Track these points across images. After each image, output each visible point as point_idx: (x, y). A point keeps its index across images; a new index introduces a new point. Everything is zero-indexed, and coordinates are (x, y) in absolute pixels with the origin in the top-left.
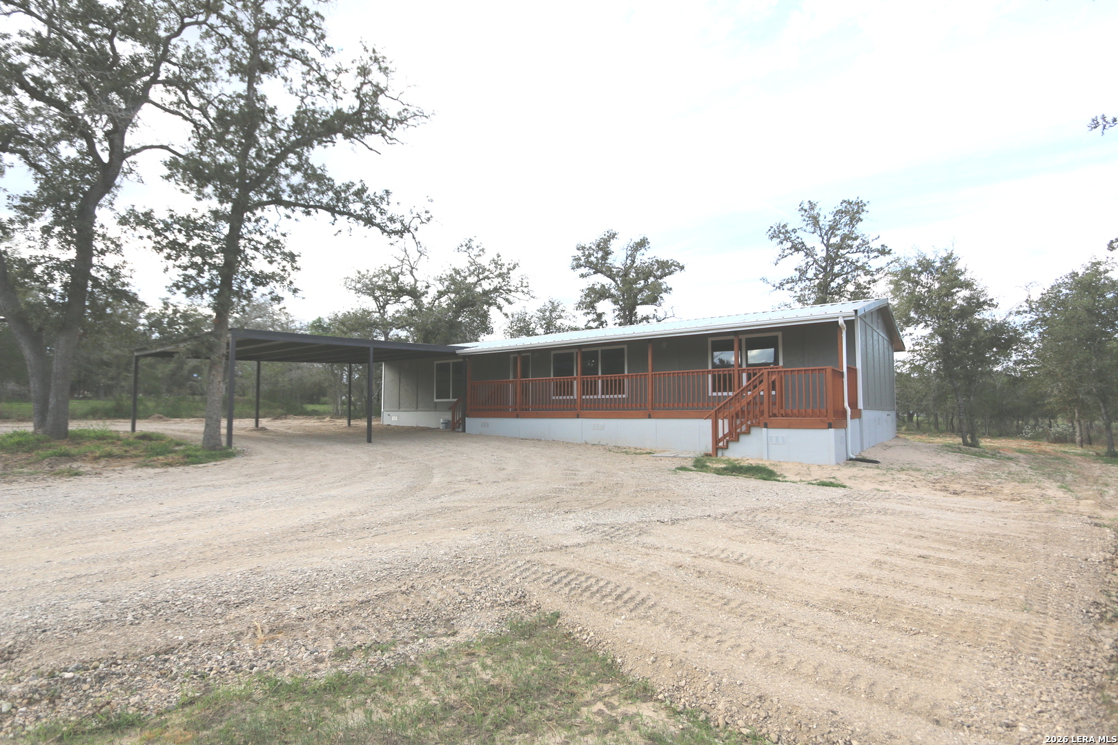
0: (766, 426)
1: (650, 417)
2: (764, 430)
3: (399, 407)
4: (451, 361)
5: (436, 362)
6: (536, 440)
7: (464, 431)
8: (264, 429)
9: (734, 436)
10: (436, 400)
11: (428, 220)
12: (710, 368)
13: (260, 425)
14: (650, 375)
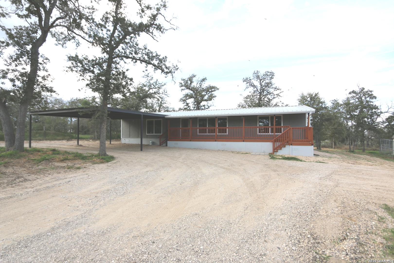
0: (291, 145)
1: (243, 141)
2: (291, 146)
3: (130, 136)
4: (154, 120)
5: (147, 120)
6: (200, 149)
7: (167, 145)
8: (81, 146)
9: (280, 148)
10: (147, 134)
11: (177, 69)
12: (258, 126)
13: (80, 144)
14: (244, 127)
